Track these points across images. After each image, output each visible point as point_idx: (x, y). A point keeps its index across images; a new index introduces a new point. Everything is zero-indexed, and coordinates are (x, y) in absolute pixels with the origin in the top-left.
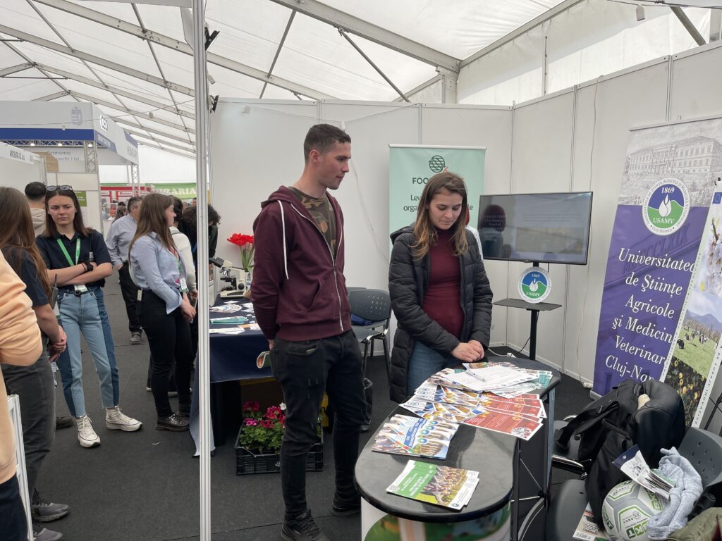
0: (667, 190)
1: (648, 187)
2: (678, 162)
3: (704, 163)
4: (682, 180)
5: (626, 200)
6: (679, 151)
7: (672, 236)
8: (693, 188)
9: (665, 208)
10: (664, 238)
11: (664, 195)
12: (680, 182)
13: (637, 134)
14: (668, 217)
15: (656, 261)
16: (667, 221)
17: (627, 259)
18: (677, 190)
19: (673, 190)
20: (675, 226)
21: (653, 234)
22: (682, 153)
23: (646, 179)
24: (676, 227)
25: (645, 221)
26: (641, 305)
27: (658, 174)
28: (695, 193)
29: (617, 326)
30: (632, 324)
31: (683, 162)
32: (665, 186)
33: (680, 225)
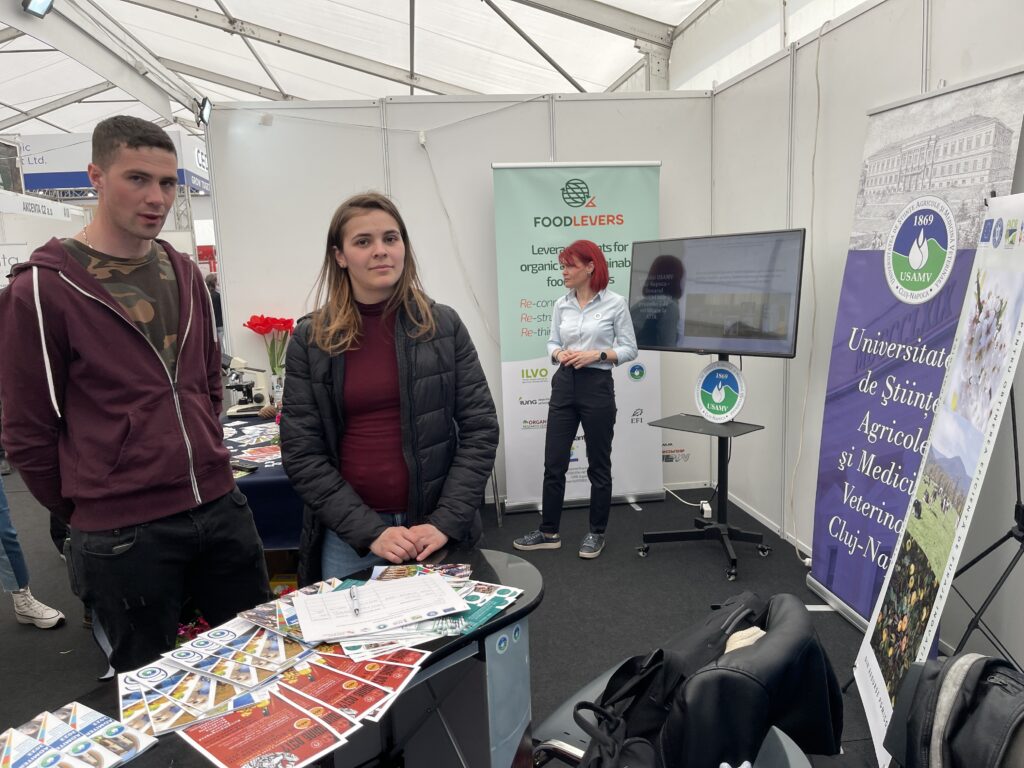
0: (922, 221)
1: (893, 217)
2: (939, 168)
3: (980, 165)
4: (945, 199)
5: (861, 242)
6: (941, 144)
7: (927, 305)
8: (962, 215)
9: (919, 254)
10: (916, 308)
11: (919, 228)
12: (942, 203)
13: (878, 121)
14: (922, 271)
15: (903, 350)
16: (922, 278)
17: (861, 348)
18: (938, 219)
19: (931, 218)
20: (933, 286)
21: (900, 302)
22: (945, 150)
23: (892, 202)
24: (935, 288)
25: (889, 279)
26: (881, 429)
27: (909, 191)
28: (965, 224)
29: (845, 465)
30: (867, 464)
31: (947, 166)
32: (919, 213)
33: (941, 285)
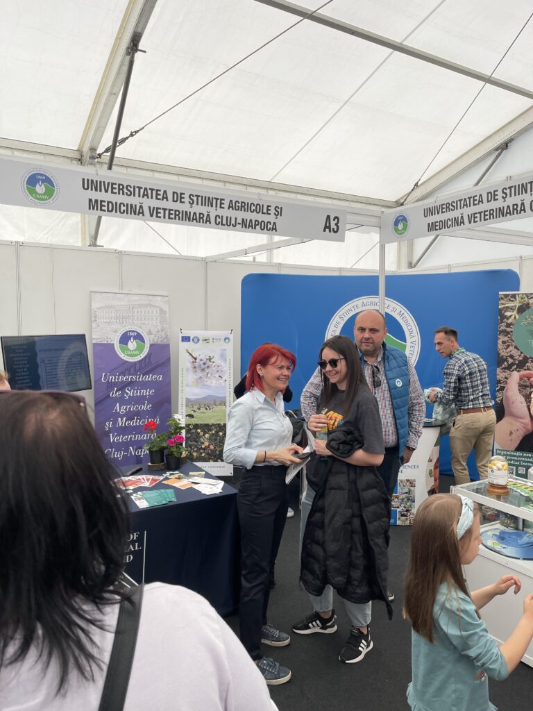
0: (131, 334)
1: (116, 331)
2: (136, 318)
3: (154, 318)
4: (140, 328)
5: (101, 340)
6: (135, 310)
7: (140, 361)
8: (150, 333)
9: (132, 345)
10: (135, 363)
11: (130, 337)
14: (135, 350)
15: (132, 378)
16: (136, 353)
17: (108, 380)
18: (138, 334)
19: (136, 334)
20: (141, 355)
21: (127, 362)
23: (114, 326)
24: (142, 356)
25: (119, 354)
26: (126, 408)
27: (123, 323)
28: (152, 336)
29: (109, 428)
30: (122, 422)
32: (130, 331)
33: (145, 355)
